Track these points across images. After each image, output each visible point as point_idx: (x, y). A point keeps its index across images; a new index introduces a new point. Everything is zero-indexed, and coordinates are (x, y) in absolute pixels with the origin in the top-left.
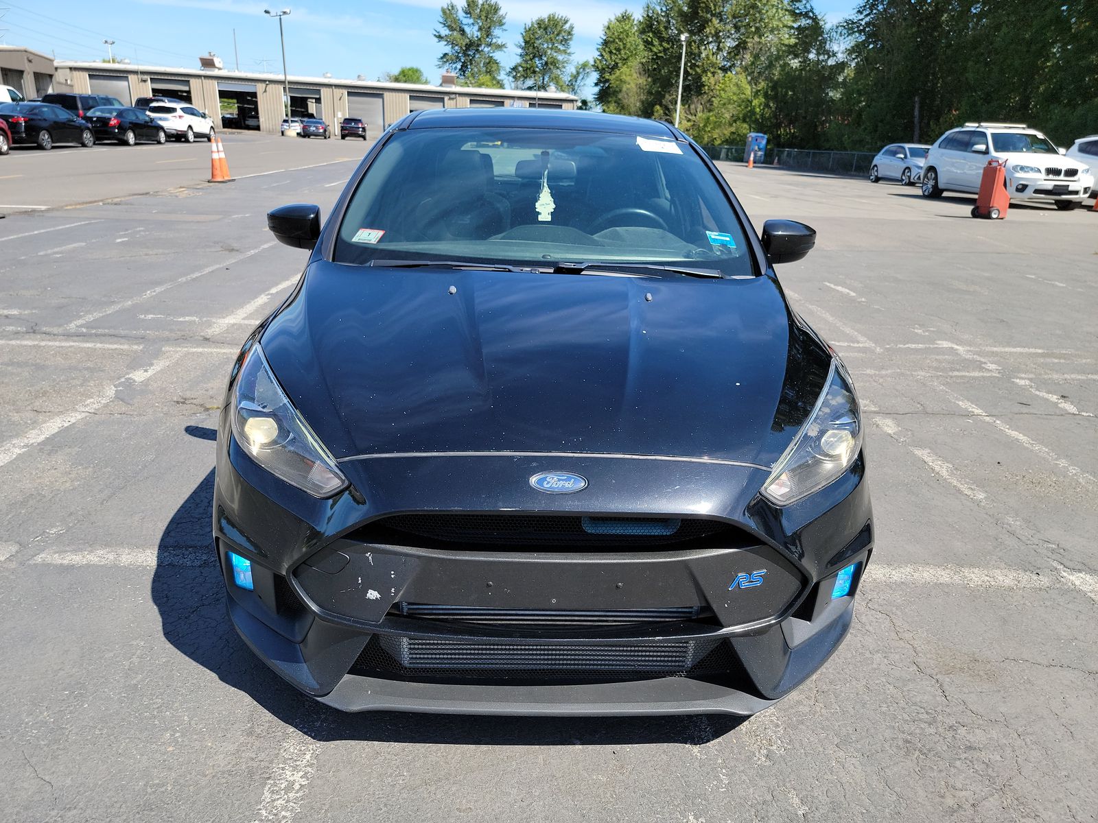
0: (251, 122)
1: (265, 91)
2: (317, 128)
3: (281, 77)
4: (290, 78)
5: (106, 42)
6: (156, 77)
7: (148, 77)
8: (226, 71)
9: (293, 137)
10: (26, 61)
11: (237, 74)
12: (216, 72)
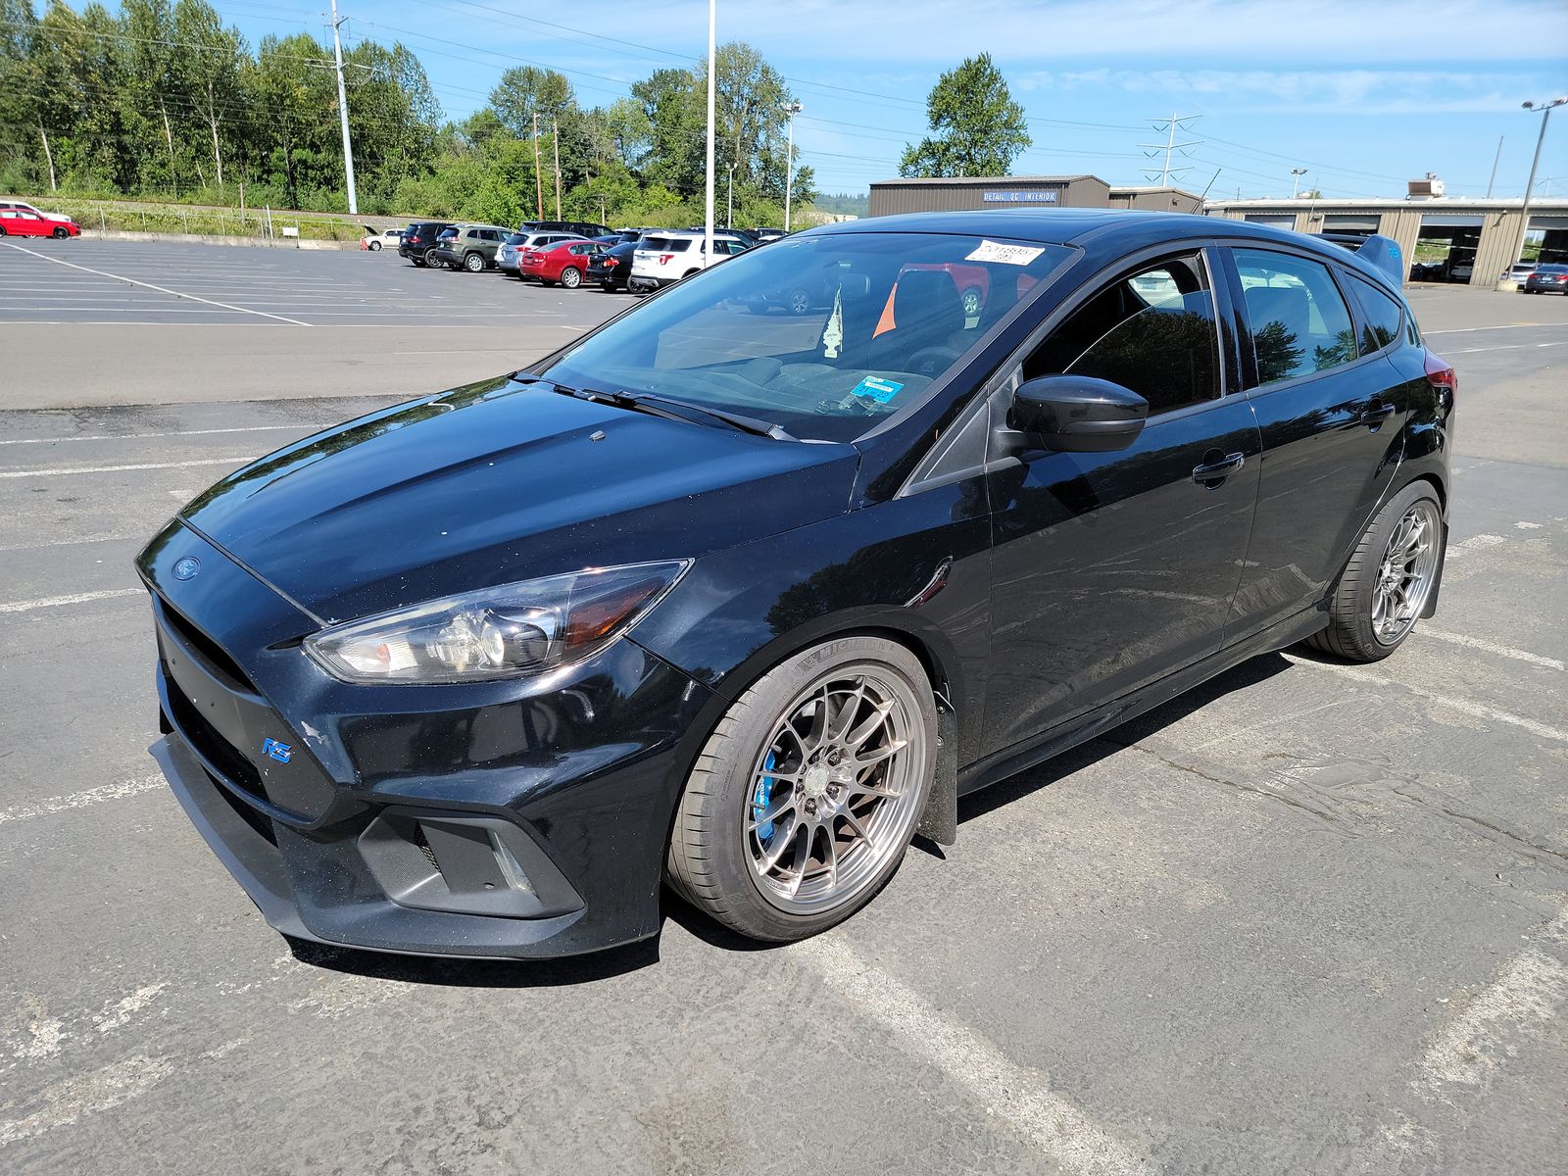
0: (1459, 272)
1: (1498, 224)
2: (1555, 279)
3: (1519, 202)
4: (1534, 202)
5: (1295, 171)
6: (1333, 213)
7: (1322, 215)
8: (1446, 198)
9: (1511, 292)
10: (1171, 203)
11: (1463, 201)
12: (1430, 201)
